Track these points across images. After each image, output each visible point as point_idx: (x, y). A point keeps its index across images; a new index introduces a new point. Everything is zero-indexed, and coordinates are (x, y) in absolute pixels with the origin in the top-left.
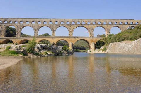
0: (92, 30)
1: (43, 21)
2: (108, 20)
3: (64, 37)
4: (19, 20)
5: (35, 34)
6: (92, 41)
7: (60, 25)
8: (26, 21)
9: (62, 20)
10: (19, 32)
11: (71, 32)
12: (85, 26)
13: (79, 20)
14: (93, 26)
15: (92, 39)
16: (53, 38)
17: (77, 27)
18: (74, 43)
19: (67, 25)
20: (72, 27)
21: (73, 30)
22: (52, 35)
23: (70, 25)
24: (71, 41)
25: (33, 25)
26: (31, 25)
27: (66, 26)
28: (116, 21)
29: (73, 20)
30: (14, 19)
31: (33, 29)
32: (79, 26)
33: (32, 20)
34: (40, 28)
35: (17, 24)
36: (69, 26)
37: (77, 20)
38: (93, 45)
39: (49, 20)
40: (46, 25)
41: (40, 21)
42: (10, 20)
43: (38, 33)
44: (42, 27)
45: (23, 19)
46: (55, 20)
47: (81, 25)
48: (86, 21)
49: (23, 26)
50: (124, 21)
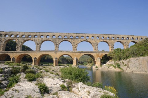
0: (97, 45)
1: (46, 35)
2: (111, 35)
3: (68, 52)
4: (21, 34)
5: (37, 48)
6: (98, 56)
7: (64, 39)
8: (28, 34)
9: (66, 34)
10: (19, 46)
11: (75, 46)
12: (89, 40)
13: (83, 35)
14: (98, 41)
15: (98, 54)
16: (55, 52)
17: (81, 41)
18: (78, 58)
19: (71, 39)
20: (76, 41)
21: (77, 45)
22: (55, 49)
23: (74, 39)
24: (76, 56)
26: (33, 39)
27: (70, 41)
28: (119, 37)
29: (77, 35)
30: (16, 33)
31: (35, 43)
32: (83, 40)
33: (35, 34)
35: (18, 37)
36: (72, 41)
37: (81, 34)
38: (100, 60)
39: (53, 34)
40: (49, 39)
41: (43, 35)
42: (12, 33)
43: (40, 47)
44: (44, 41)
45: (26, 33)
46: (58, 35)
47: (85, 40)
48: (90, 36)
49: (24, 40)
50: (126, 37)
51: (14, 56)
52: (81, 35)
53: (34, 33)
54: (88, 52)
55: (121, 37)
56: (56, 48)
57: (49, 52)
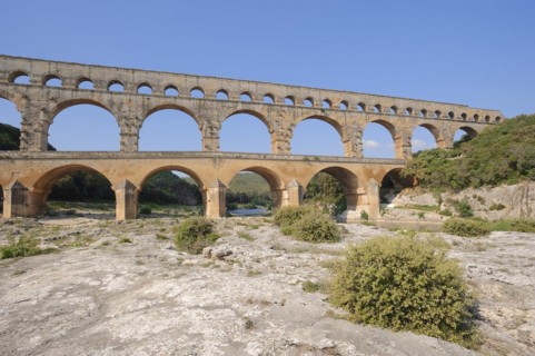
0: (359, 134)
1: (164, 83)
2: (402, 101)
4: (42, 69)
5: (126, 140)
6: (369, 174)
7: (239, 107)
8: (78, 75)
9: (246, 87)
10: (36, 126)
11: (284, 137)
12: (333, 116)
13: (312, 93)
14: (360, 118)
15: (368, 166)
16: (213, 158)
17: (305, 116)
18: (303, 183)
19: (266, 107)
20: (288, 117)
21: (290, 130)
22: (207, 146)
23: (280, 109)
24: (294, 173)
25: (116, 98)
26: (105, 97)
27: (265, 113)
28: (426, 108)
29: (291, 92)
32: (312, 113)
33: (110, 76)
34: (151, 112)
35: (28, 86)
36: (274, 114)
37: (302, 90)
38: (376, 189)
39: (193, 82)
40: (178, 103)
41: (150, 82)
44: (156, 109)
45: (64, 67)
46: (217, 85)
47: (319, 113)
48: (336, 99)
49: (60, 101)
50: (445, 110)
51: (20, 176)
52: (303, 93)
53: (106, 71)
54: (336, 159)
55: (432, 108)
56: (209, 142)
57: (186, 158)
